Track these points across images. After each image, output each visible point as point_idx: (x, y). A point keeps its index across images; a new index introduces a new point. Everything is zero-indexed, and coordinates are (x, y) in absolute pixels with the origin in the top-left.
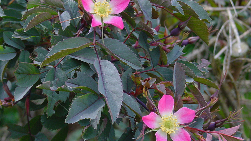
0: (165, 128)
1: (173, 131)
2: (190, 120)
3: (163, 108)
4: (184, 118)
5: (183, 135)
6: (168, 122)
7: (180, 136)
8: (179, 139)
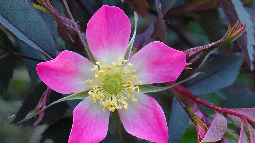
0: (102, 95)
1: (124, 102)
2: (172, 75)
3: (100, 40)
4: (157, 70)
5: (150, 113)
6: (113, 79)
7: (143, 115)
8: (140, 123)
